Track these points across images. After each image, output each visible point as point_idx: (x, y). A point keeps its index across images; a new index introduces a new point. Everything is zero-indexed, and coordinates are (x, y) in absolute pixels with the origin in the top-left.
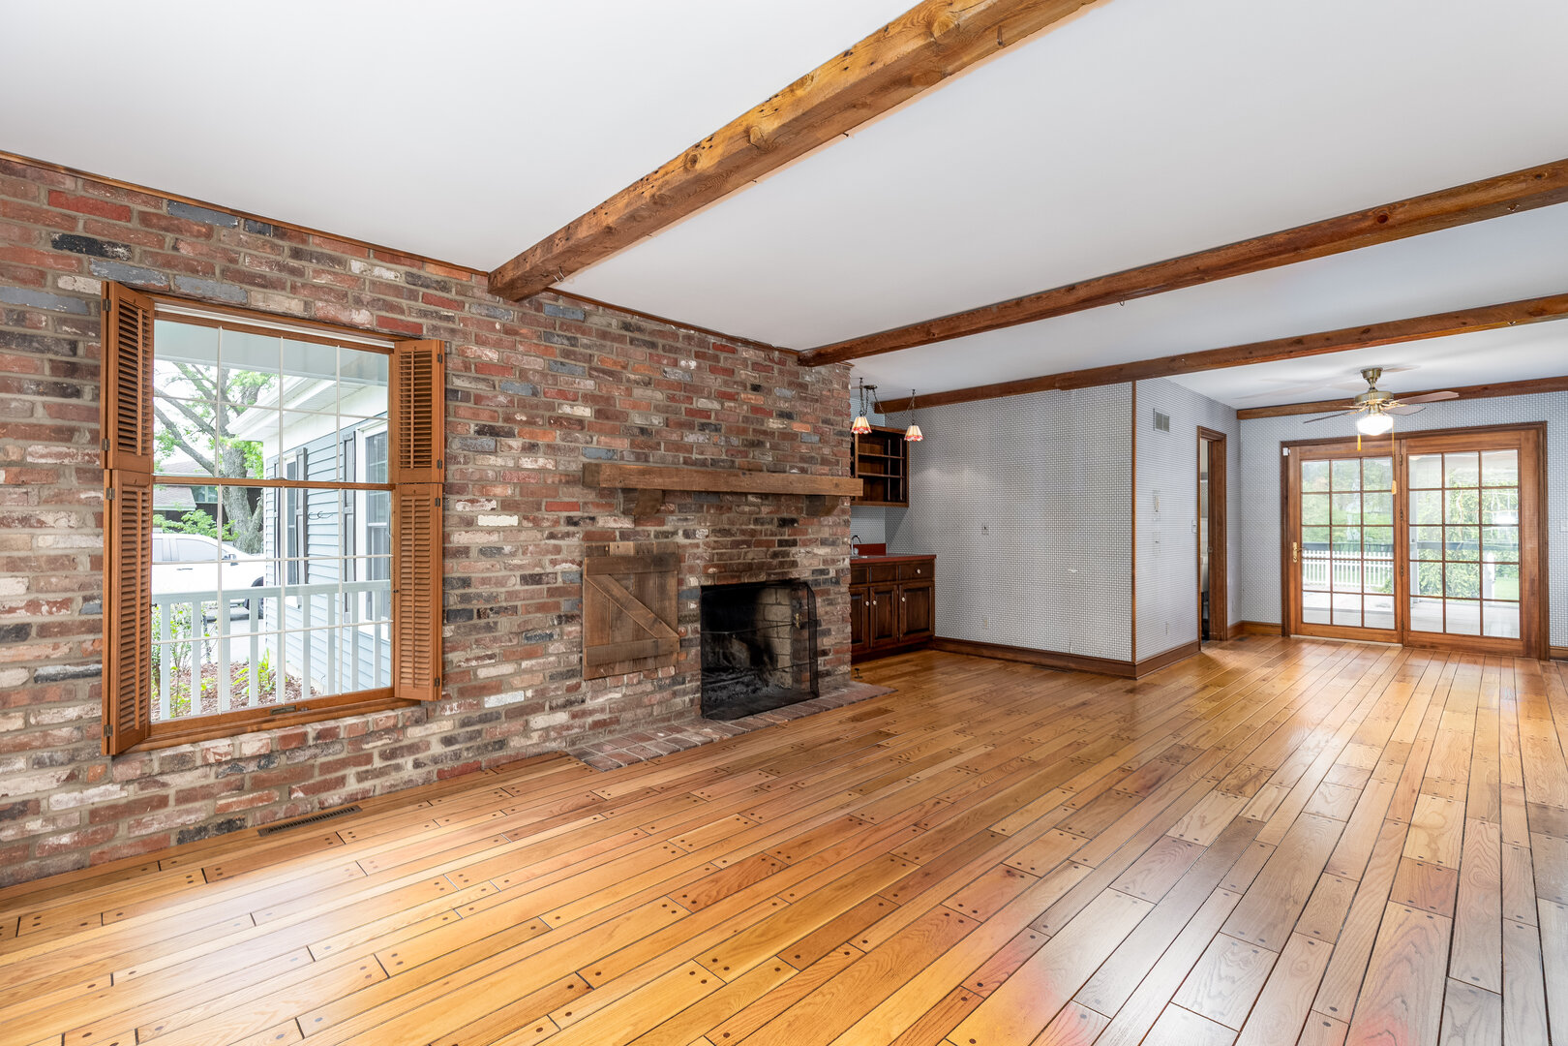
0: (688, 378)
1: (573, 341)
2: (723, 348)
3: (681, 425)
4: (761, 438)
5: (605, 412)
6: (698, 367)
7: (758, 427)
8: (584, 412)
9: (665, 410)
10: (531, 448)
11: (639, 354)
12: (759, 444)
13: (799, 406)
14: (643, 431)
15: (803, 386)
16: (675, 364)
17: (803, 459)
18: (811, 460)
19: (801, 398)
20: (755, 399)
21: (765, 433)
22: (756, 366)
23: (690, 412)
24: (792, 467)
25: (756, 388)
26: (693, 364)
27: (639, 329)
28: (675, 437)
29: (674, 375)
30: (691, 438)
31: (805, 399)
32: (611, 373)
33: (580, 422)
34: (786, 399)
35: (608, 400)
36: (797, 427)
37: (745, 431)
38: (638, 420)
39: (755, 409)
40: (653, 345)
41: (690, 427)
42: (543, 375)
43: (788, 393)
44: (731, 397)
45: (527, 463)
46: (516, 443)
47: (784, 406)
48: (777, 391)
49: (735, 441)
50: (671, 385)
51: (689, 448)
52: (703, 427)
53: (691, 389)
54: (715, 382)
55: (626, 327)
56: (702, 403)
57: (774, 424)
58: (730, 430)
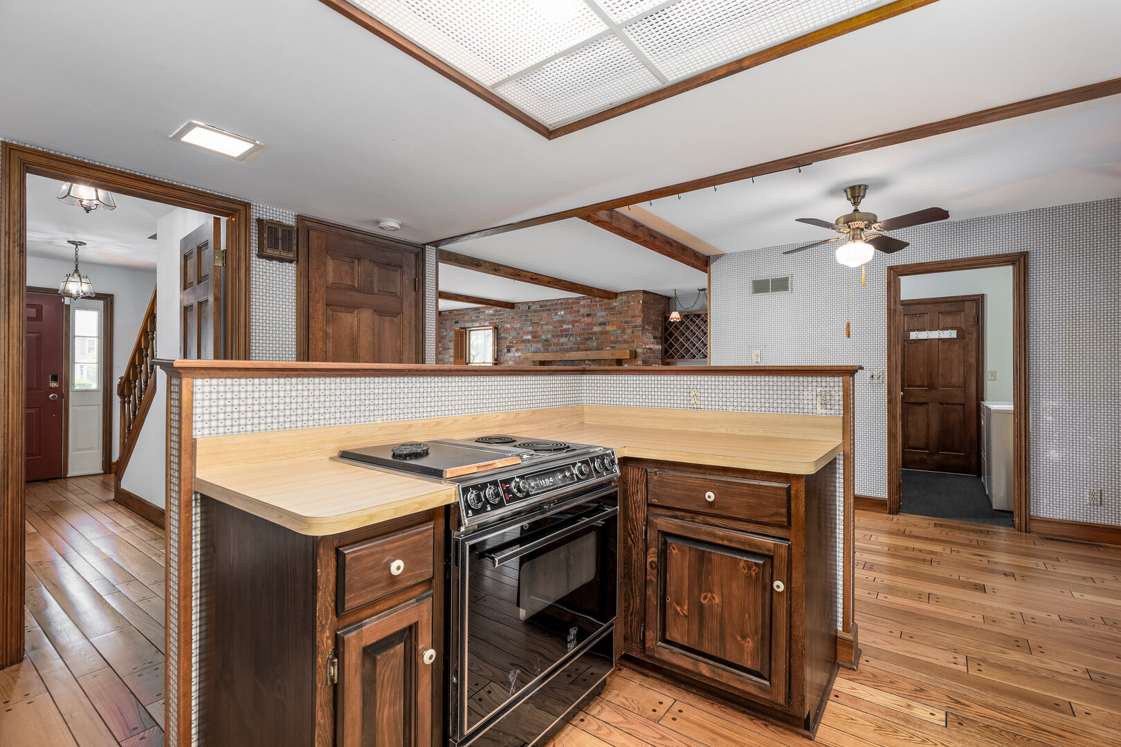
0: (561, 318)
1: (527, 316)
2: (574, 303)
3: (558, 336)
4: (591, 336)
5: (535, 336)
6: (565, 313)
7: (590, 331)
8: (529, 337)
9: (553, 331)
10: (517, 350)
11: (544, 314)
12: (590, 339)
13: (610, 318)
14: (546, 340)
15: (613, 308)
16: (557, 314)
17: (612, 342)
18: (617, 342)
19: (611, 314)
20: (588, 320)
21: (592, 333)
22: (589, 306)
23: (562, 331)
24: (607, 347)
25: (588, 315)
26: (563, 313)
27: (545, 306)
28: (556, 341)
29: (556, 318)
30: (562, 340)
31: (613, 314)
32: (537, 323)
33: (528, 341)
34: (603, 317)
35: (536, 332)
36: (608, 328)
37: (583, 334)
38: (543, 337)
39: (588, 324)
40: (550, 310)
41: (562, 336)
42: (520, 328)
43: (604, 314)
44: (577, 321)
45: (516, 355)
46: (514, 349)
47: (602, 320)
48: (598, 314)
49: (579, 339)
50: (555, 322)
51: (562, 344)
52: (566, 336)
53: (562, 322)
54: (570, 317)
55: (541, 306)
56: (565, 327)
57: (597, 329)
58: (577, 335)
